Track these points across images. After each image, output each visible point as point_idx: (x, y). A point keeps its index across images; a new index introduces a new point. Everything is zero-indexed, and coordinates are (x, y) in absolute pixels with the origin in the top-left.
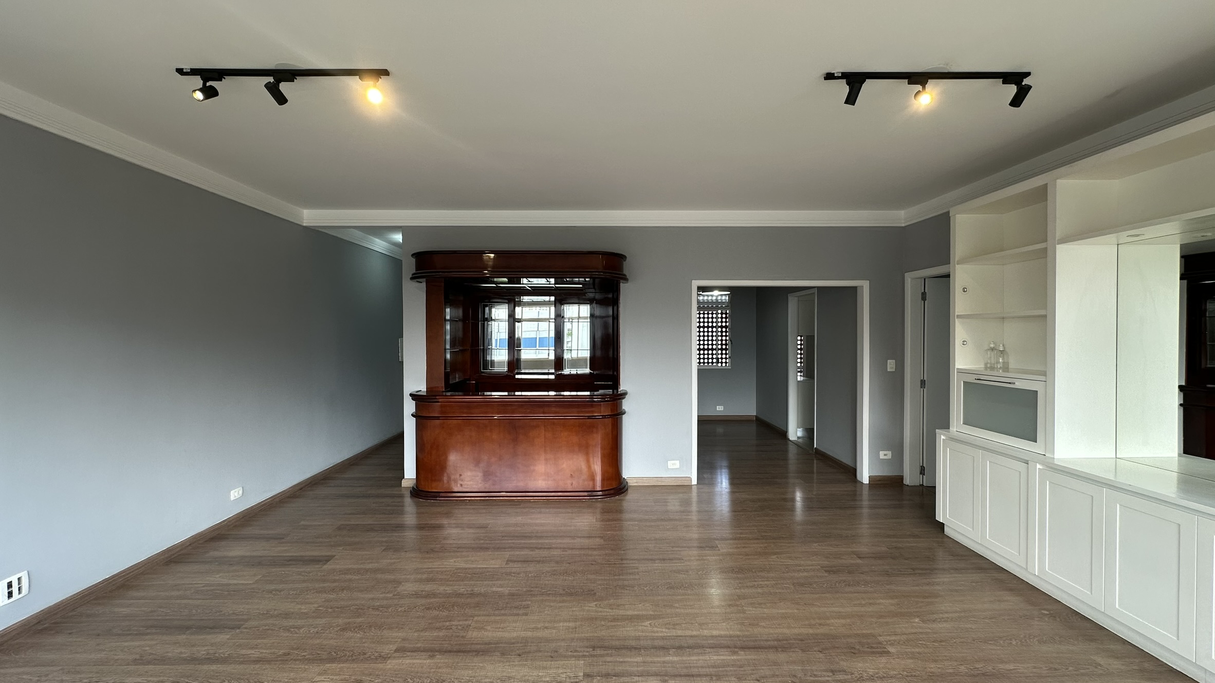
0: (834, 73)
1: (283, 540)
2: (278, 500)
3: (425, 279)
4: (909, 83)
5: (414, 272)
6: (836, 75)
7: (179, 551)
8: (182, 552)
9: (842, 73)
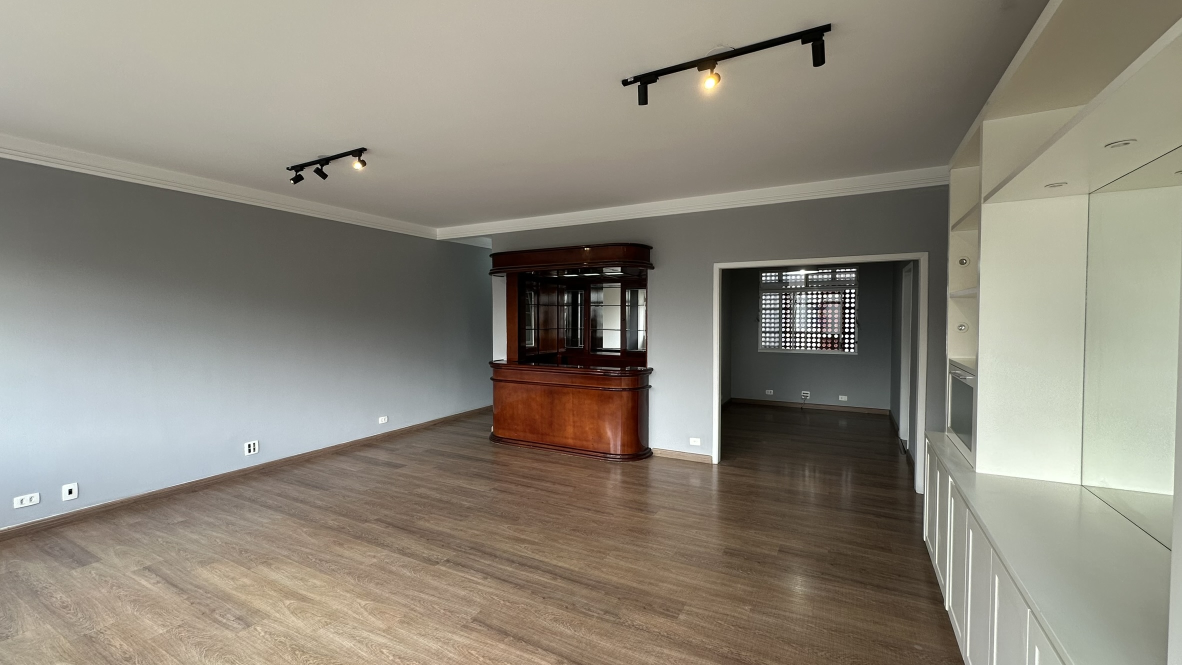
0: (627, 79)
1: (394, 452)
2: (415, 429)
3: (505, 274)
4: (699, 70)
5: (492, 268)
6: (629, 81)
7: (343, 448)
8: (344, 449)
9: (634, 77)
